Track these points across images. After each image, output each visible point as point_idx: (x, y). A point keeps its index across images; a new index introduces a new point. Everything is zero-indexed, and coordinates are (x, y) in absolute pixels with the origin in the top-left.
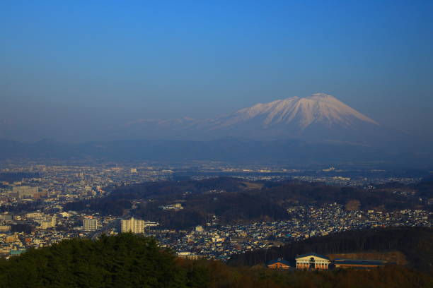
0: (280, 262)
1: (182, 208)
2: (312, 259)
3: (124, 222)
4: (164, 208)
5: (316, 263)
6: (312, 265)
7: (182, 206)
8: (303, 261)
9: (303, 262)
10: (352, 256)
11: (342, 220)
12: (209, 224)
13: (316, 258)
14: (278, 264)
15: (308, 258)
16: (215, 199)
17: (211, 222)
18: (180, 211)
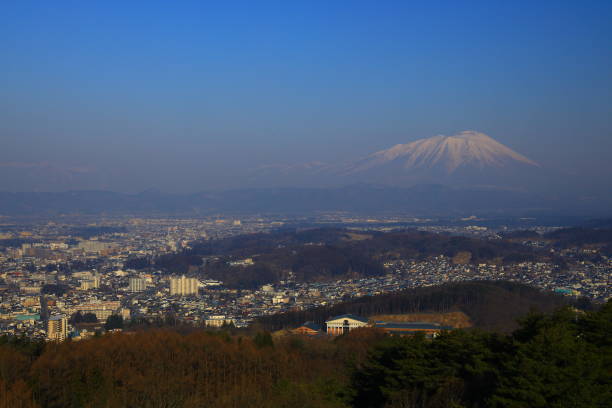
0: (306, 326)
1: (252, 263)
2: (346, 321)
3: (173, 281)
4: (232, 264)
5: (350, 326)
6: (346, 329)
8: (335, 325)
10: (404, 318)
12: (282, 282)
13: (350, 321)
14: (304, 328)
15: (342, 320)
16: (294, 252)
17: (285, 280)
18: (249, 267)
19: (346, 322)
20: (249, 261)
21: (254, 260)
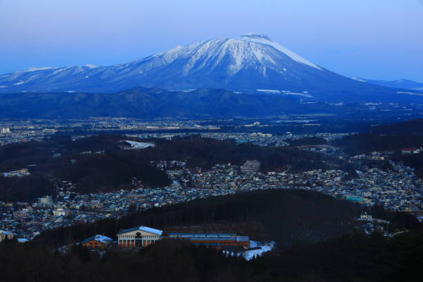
1: (28, 174)
2: (138, 233)
4: (6, 174)
5: (143, 239)
6: (139, 242)
7: (29, 171)
8: (127, 237)
9: (127, 239)
11: (233, 184)
13: (143, 233)
14: (94, 241)
15: (134, 233)
18: (25, 177)
19: (139, 235)
20: (24, 172)
21: (30, 170)
